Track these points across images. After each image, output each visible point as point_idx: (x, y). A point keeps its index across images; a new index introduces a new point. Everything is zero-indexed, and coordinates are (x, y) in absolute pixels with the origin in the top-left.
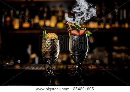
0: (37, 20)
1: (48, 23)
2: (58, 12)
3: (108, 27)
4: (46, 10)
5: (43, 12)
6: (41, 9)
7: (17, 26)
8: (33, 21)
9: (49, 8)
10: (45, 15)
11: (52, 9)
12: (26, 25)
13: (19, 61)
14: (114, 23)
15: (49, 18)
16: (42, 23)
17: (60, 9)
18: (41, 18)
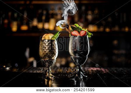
0: (35, 23)
1: (47, 26)
2: (56, 15)
3: (108, 30)
4: (45, 12)
5: (42, 14)
6: (40, 11)
7: (15, 29)
8: (32, 24)
9: (47, 11)
10: (44, 18)
11: (51, 12)
12: (24, 28)
13: (16, 65)
14: (114, 26)
15: (47, 21)
16: (40, 26)
17: (59, 12)
18: (40, 21)
